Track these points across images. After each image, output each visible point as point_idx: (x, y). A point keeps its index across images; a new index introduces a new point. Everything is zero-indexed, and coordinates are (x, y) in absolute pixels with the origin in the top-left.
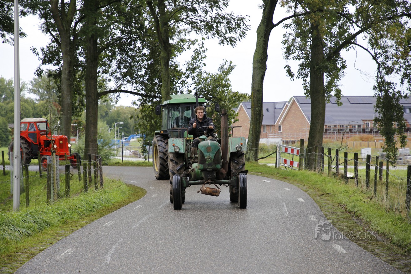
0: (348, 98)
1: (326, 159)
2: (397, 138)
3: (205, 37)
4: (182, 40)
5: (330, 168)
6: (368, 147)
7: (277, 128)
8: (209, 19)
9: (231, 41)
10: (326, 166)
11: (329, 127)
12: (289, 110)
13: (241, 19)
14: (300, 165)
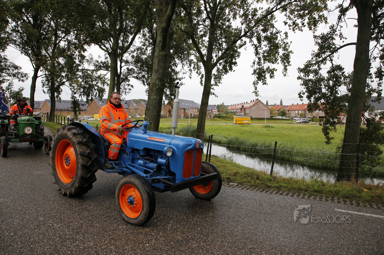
0: (63, 101)
1: (55, 119)
2: (78, 113)
3: (13, 78)
4: (4, 79)
5: (56, 121)
6: (69, 115)
7: (40, 109)
8: (14, 73)
9: (23, 81)
10: (55, 121)
11: (57, 109)
12: (44, 104)
13: (26, 74)
14: (47, 121)
